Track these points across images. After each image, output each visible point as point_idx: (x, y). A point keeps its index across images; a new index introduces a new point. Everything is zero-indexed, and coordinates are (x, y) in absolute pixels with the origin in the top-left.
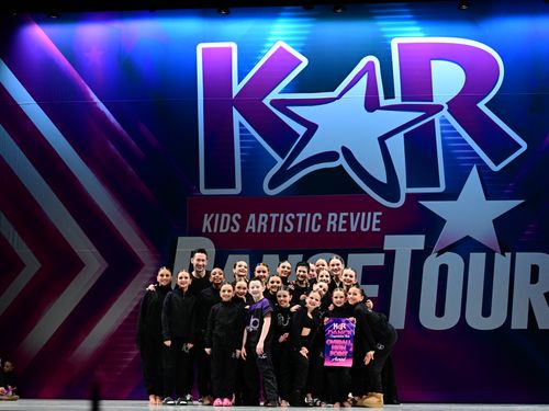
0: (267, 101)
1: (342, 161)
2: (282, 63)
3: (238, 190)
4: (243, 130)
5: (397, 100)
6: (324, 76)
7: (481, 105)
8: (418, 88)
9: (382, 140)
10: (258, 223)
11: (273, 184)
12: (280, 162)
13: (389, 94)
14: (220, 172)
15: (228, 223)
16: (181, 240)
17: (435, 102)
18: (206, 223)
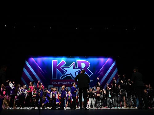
0: (61, 67)
1: (70, 75)
2: (63, 63)
3: (57, 79)
4: (58, 71)
5: (77, 68)
6: (68, 65)
7: (87, 69)
8: (80, 66)
9: (75, 73)
10: (59, 83)
11: (61, 78)
12: (62, 75)
13: (76, 67)
14: (55, 76)
15: (55, 83)
16: (49, 85)
17: (82, 68)
18: (52, 83)
